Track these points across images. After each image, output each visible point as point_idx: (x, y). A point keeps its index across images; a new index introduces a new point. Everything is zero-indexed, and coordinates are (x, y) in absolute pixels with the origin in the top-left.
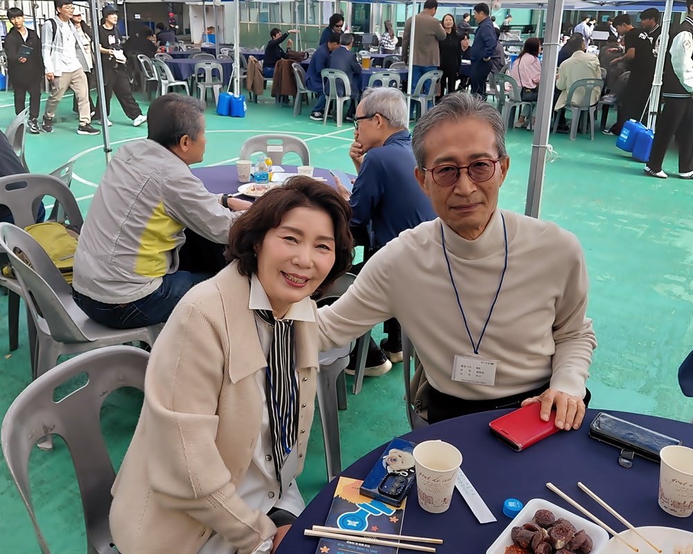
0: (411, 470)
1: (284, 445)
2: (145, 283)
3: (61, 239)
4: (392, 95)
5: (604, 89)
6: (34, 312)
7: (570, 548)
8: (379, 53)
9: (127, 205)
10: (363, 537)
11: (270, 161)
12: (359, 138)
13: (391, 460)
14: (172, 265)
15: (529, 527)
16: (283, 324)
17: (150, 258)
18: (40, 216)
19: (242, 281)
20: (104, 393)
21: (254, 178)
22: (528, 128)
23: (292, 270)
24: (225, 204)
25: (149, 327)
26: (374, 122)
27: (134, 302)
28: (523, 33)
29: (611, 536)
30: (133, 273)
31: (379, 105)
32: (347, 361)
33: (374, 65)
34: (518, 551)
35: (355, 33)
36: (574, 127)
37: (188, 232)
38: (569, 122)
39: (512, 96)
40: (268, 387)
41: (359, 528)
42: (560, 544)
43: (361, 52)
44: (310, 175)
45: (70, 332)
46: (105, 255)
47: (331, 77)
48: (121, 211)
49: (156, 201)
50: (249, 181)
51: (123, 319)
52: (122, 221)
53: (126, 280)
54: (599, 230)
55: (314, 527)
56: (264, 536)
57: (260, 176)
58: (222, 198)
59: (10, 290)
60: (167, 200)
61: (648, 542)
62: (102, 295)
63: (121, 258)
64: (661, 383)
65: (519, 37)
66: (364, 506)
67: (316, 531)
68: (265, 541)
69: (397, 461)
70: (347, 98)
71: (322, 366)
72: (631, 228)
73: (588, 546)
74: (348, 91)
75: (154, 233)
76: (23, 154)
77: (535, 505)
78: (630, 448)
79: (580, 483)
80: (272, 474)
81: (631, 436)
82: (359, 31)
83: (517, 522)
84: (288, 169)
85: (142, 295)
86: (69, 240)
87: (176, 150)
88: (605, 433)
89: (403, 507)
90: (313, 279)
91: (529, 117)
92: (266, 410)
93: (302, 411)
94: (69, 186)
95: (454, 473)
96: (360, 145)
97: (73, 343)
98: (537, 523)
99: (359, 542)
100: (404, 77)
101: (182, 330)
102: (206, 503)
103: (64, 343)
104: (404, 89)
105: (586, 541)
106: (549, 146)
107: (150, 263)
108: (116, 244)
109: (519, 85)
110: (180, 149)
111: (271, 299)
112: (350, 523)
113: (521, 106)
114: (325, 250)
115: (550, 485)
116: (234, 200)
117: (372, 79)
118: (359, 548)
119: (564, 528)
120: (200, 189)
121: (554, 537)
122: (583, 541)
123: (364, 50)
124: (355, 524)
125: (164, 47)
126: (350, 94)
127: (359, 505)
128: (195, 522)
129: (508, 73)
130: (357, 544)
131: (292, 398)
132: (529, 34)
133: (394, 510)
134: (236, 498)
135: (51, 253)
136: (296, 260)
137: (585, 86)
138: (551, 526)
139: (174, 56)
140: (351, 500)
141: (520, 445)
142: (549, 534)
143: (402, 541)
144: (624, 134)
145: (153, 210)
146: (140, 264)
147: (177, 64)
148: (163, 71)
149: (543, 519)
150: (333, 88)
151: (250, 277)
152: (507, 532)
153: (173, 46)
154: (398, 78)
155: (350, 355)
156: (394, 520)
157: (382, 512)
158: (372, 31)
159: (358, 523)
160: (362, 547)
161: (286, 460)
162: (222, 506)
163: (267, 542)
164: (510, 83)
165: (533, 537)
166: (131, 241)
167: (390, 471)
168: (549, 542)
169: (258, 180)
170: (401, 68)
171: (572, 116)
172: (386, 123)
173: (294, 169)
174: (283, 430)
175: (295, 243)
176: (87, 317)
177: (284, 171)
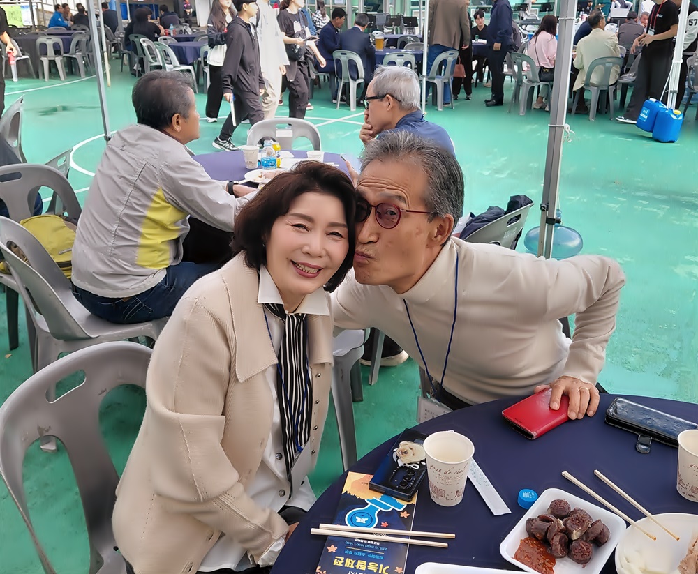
0: (422, 463)
1: (296, 443)
2: (148, 276)
3: (59, 232)
4: (404, 75)
5: (623, 67)
6: (32, 309)
7: (587, 538)
8: (393, 33)
9: (124, 193)
10: (372, 534)
11: (278, 146)
12: (369, 119)
13: (402, 453)
14: (176, 257)
15: (544, 519)
16: (295, 318)
17: (152, 248)
18: (37, 208)
19: (251, 273)
20: (103, 392)
21: (262, 164)
22: (547, 109)
23: (302, 259)
24: (231, 191)
25: (154, 321)
26: (385, 104)
27: (137, 295)
28: (540, 11)
29: (628, 524)
30: (134, 265)
31: (390, 86)
32: (361, 352)
33: (388, 46)
34: (532, 544)
35: (368, 13)
36: (593, 108)
37: (192, 220)
38: (588, 103)
39: (530, 76)
40: (280, 384)
41: (368, 525)
42: (576, 535)
43: (374, 32)
44: (321, 160)
45: (70, 329)
46: (105, 247)
47: (344, 59)
48: (118, 200)
49: (155, 187)
50: (257, 167)
51: (126, 313)
52: (121, 210)
53: (127, 273)
54: (619, 211)
55: (321, 525)
56: (276, 536)
57: (267, 161)
58: (228, 185)
59: (8, 287)
60: (165, 185)
61: (665, 529)
62: (103, 289)
63: (121, 249)
64: (682, 366)
65: (537, 16)
66: (373, 501)
67: (324, 529)
68: (277, 541)
69: (408, 454)
70: (361, 81)
71: (336, 358)
72: (651, 209)
73: (604, 536)
74: (362, 73)
75: (156, 222)
76: (20, 144)
77: (551, 495)
78: (647, 433)
79: (596, 471)
80: (283, 472)
81: (649, 421)
82: (373, 11)
83: (532, 513)
84: (297, 154)
85: (145, 287)
86: (67, 232)
87: (168, 130)
88: (622, 418)
89: (414, 501)
90: (326, 268)
91: (548, 97)
92: (277, 408)
93: (315, 407)
94: (67, 177)
95: (466, 464)
96: (370, 126)
97: (74, 340)
98: (553, 513)
99: (368, 540)
100: (419, 58)
101: (186, 327)
102: (213, 506)
103: (65, 340)
104: (419, 71)
105: (602, 531)
106: (566, 125)
107: (153, 254)
108: (115, 235)
109: (537, 65)
110: (173, 129)
111: (282, 292)
112: (359, 520)
113: (539, 86)
114: (337, 238)
115: (565, 474)
116: (240, 187)
117: (386, 60)
118: (368, 546)
119: (579, 518)
120: (201, 173)
121: (570, 528)
122: (599, 531)
123: (377, 30)
124: (364, 520)
125: (168, 31)
126: (364, 76)
127: (368, 500)
128: (203, 525)
129: (526, 52)
130: (366, 541)
131: (305, 395)
132: (547, 12)
133: (405, 504)
134: (245, 498)
135: (48, 246)
136: (306, 249)
137: (604, 64)
138: (567, 516)
139: (179, 40)
140: (360, 495)
141: (535, 434)
142: (565, 524)
143: (413, 537)
144: (644, 114)
145: (152, 197)
146: (142, 256)
147: (182, 47)
148: (168, 55)
149: (558, 509)
150: (345, 71)
151: (258, 269)
152: (522, 524)
153: (177, 29)
154: (413, 59)
155: (365, 345)
156: (405, 515)
157: (392, 508)
158: (386, 11)
159: (367, 519)
160: (371, 545)
161: (297, 458)
162: (230, 508)
163: (279, 541)
164: (528, 62)
165: (548, 528)
166: (131, 231)
167: (400, 464)
168: (565, 533)
169: (266, 166)
170: (416, 49)
171: (592, 96)
172: (397, 105)
173: (304, 154)
174: (295, 428)
175: (305, 231)
176: (87, 312)
177: (293, 156)
